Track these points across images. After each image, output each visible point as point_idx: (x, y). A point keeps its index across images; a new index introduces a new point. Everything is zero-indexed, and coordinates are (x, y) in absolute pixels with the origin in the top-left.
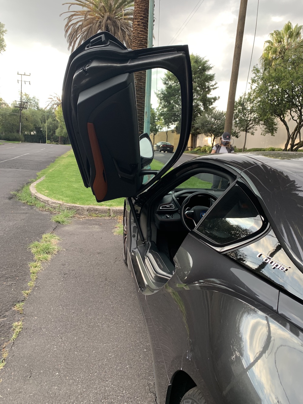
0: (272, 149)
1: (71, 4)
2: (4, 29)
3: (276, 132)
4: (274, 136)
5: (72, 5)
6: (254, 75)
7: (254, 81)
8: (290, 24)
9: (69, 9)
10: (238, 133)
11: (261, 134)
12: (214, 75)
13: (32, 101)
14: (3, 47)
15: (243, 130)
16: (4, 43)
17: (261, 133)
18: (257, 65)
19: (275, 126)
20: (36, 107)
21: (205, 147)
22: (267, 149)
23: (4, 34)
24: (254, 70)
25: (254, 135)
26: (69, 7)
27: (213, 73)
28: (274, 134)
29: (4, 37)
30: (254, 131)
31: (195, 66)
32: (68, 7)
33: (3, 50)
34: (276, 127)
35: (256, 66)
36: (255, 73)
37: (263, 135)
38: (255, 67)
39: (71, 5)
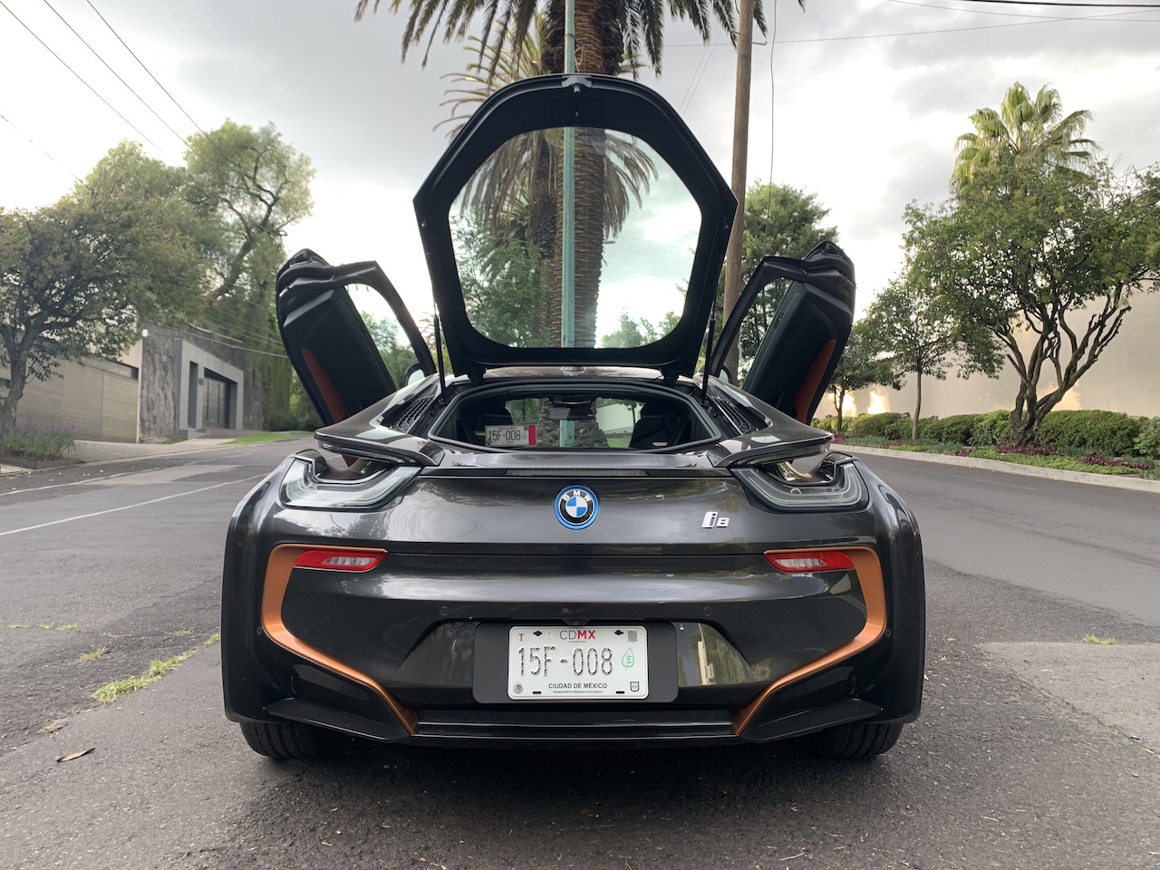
0: (1002, 415)
1: (455, 103)
2: (310, 168)
3: (1001, 368)
4: (997, 377)
5: (461, 105)
6: (910, 227)
7: (910, 241)
8: (1020, 90)
9: (453, 114)
10: (898, 376)
11: (959, 376)
12: (834, 229)
13: (379, 331)
14: (306, 208)
15: (912, 368)
16: (309, 198)
17: (957, 374)
18: (915, 201)
19: (995, 352)
20: (390, 345)
21: (827, 421)
22: (987, 414)
23: (311, 178)
24: (907, 214)
25: (945, 378)
26: (454, 109)
27: (833, 226)
28: (996, 374)
29: (309, 186)
30: (944, 369)
31: (778, 213)
32: (450, 110)
33: (307, 215)
34: (999, 355)
35: (914, 204)
36: (910, 221)
37: (964, 377)
38: (910, 208)
39: (457, 105)
